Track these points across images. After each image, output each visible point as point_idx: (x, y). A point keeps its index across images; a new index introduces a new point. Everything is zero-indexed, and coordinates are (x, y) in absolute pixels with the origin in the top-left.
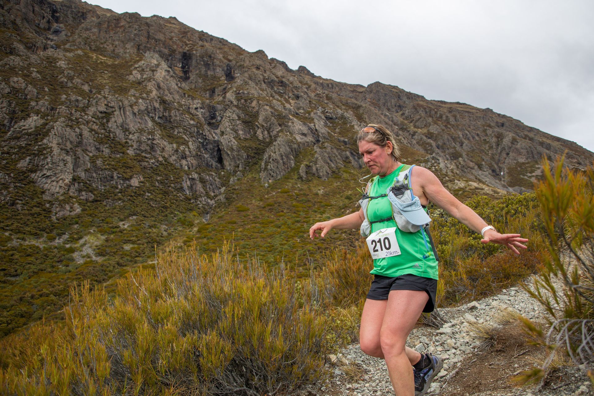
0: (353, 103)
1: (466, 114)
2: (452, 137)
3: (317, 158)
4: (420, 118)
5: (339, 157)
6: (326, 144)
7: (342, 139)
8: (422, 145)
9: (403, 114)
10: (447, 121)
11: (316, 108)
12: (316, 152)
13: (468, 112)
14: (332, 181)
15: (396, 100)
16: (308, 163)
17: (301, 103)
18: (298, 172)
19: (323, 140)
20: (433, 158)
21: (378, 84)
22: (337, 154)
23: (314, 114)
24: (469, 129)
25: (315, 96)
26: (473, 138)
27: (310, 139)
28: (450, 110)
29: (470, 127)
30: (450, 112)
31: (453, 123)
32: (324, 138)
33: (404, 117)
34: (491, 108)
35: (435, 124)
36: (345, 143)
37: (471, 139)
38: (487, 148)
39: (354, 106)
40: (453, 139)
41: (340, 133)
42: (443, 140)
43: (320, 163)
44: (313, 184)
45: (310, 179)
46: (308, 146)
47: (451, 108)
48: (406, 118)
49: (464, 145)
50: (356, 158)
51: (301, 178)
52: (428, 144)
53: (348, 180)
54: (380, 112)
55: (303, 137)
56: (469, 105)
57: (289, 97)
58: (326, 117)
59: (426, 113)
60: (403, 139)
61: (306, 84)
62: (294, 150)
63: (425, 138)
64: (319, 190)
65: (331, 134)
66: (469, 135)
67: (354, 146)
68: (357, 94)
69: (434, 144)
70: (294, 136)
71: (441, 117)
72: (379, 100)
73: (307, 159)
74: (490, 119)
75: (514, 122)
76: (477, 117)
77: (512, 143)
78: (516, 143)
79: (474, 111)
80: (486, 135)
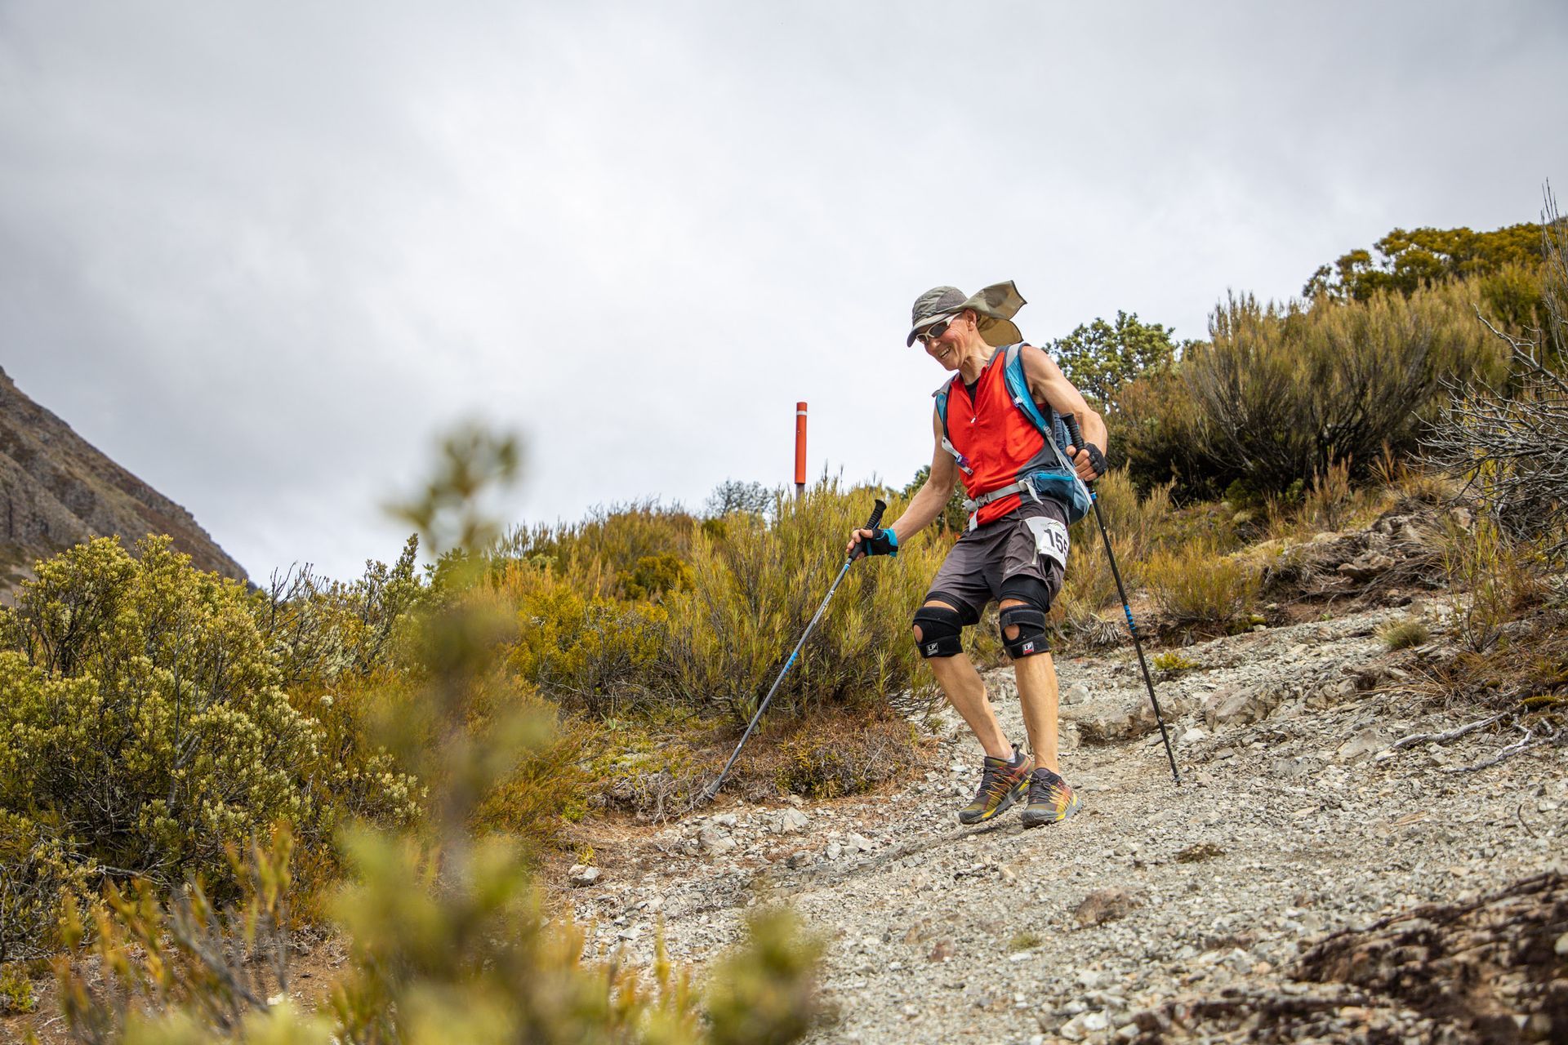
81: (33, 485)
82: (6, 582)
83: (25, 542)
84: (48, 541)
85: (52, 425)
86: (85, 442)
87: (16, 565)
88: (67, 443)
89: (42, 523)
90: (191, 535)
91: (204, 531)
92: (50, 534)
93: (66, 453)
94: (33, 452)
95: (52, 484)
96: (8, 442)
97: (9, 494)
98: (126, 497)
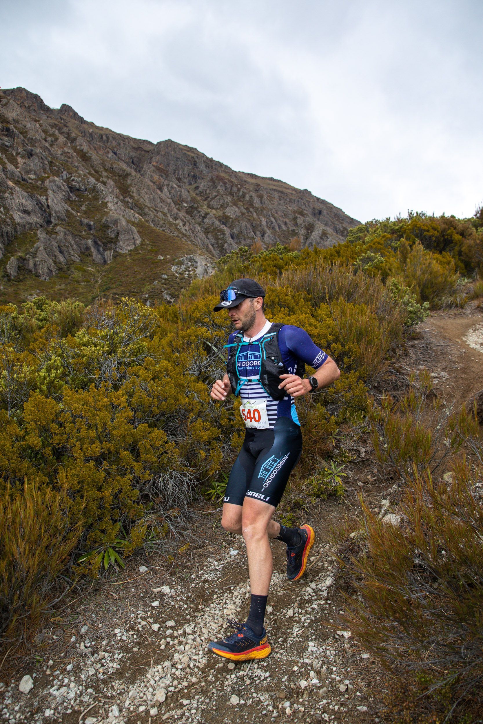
0: (121, 169)
1: (276, 195)
2: (252, 224)
3: (38, 248)
4: (217, 195)
5: (75, 247)
6: (58, 228)
7: (86, 221)
8: (212, 232)
9: (197, 188)
10: (251, 203)
11: (57, 174)
12: (38, 239)
13: (282, 192)
14: (55, 283)
15: (190, 167)
16: (23, 255)
17: (34, 164)
18: (5, 268)
19: (57, 222)
20: (191, 260)
21: (169, 144)
22: (73, 242)
23: (50, 182)
24: (276, 215)
25: (62, 154)
26: (280, 227)
27: (35, 219)
28: (257, 188)
29: (277, 213)
30: (257, 191)
31: (257, 206)
32: (59, 218)
33: (198, 192)
35: (235, 205)
36: (89, 227)
37: (277, 228)
39: (121, 172)
40: (254, 227)
41: (85, 212)
42: (241, 228)
43: (42, 255)
44: (25, 285)
45: (21, 277)
46: (31, 229)
47: (258, 185)
48: (200, 194)
49: (266, 235)
50: (101, 249)
51: (8, 276)
52: (220, 231)
53: (78, 282)
54: (166, 182)
55: (25, 216)
56: (285, 183)
57: (18, 154)
58: (71, 188)
59: (226, 189)
60: (181, 224)
61: (53, 135)
62: (5, 234)
63: (217, 223)
64: (31, 295)
65: (71, 214)
66: (275, 224)
67: (100, 233)
68: (143, 153)
69: (227, 231)
70: (11, 213)
71: (244, 196)
72: (168, 165)
73: (23, 249)
74: (307, 204)
75: (334, 210)
76: (290, 199)
77: (321, 238)
78: (325, 239)
79: (289, 191)
80: (296, 224)
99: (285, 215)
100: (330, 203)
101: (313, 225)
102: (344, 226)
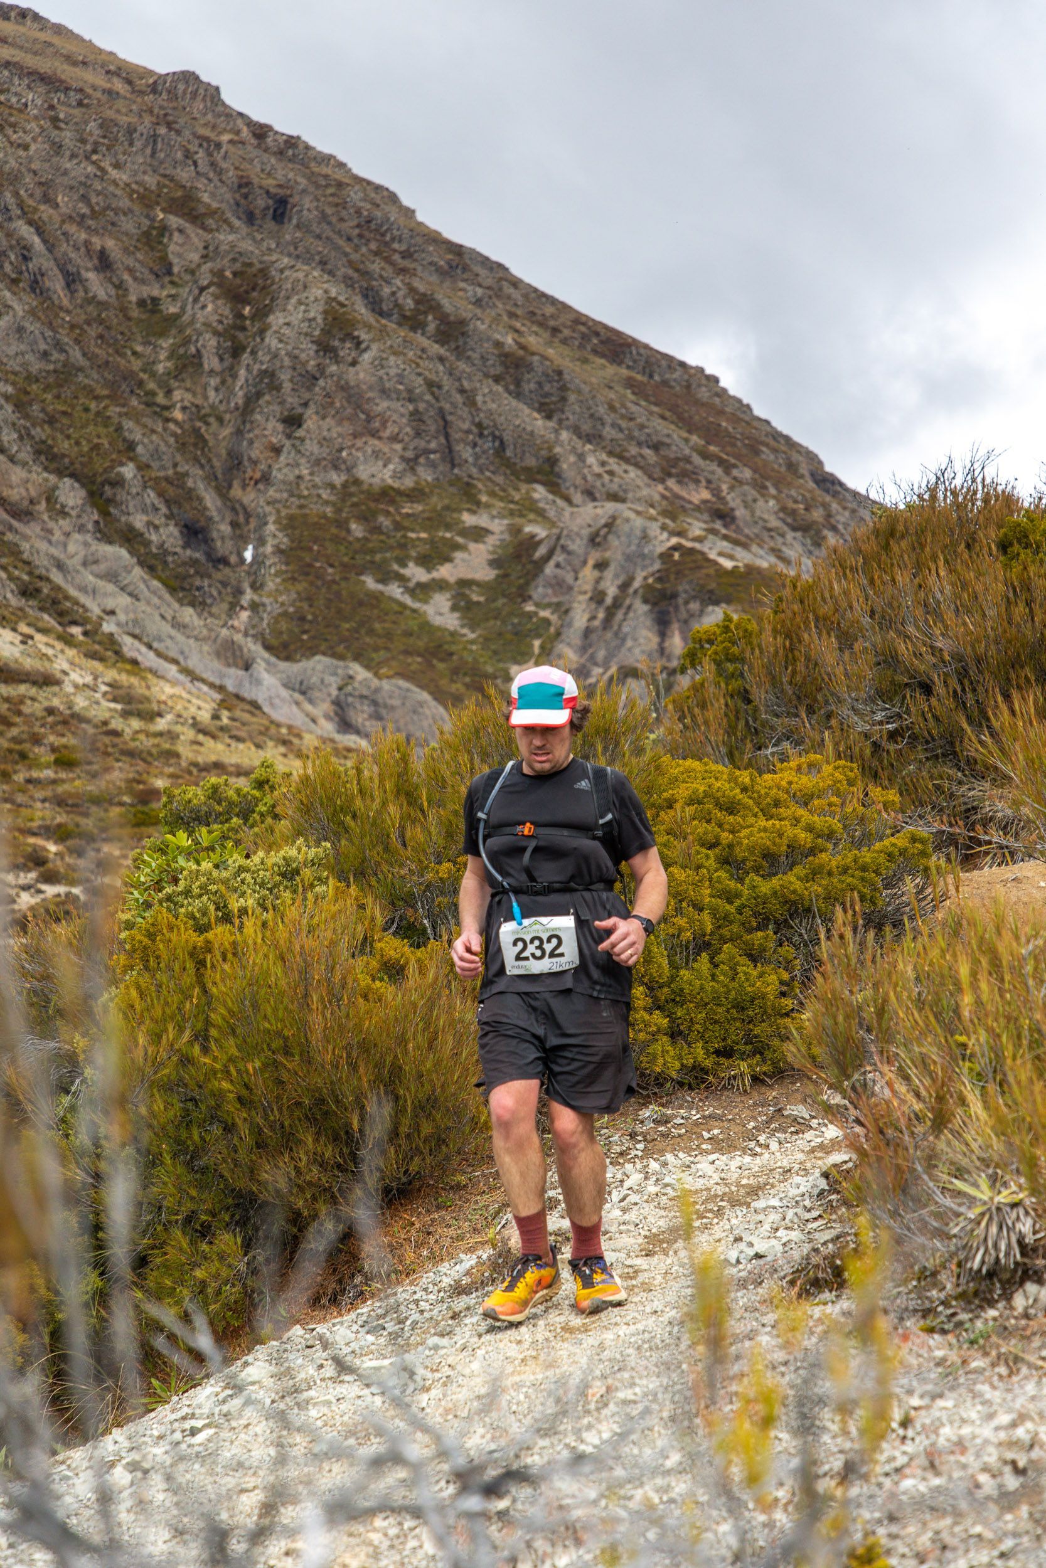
1: (34, 98)
13: (49, 81)
26: (72, 280)
29: (47, 199)
34: (204, 78)
37: (56, 285)
38: (160, 368)
56: (60, 30)
66: (42, 259)
74: (201, 155)
75: (355, 195)
76: (106, 125)
77: (325, 348)
78: (346, 350)
79: (92, 78)
80: (163, 270)
81: (469, 379)
82: (460, 540)
83: (474, 471)
84: (508, 464)
85: (483, 272)
86: (536, 290)
87: (469, 510)
88: (509, 297)
89: (495, 437)
90: (721, 412)
91: (739, 401)
92: (509, 453)
93: (512, 315)
94: (462, 322)
95: (499, 370)
96: (425, 313)
97: (437, 399)
98: (611, 370)
99: (94, 215)
100: (328, 159)
101: (264, 272)
102: (421, 287)
